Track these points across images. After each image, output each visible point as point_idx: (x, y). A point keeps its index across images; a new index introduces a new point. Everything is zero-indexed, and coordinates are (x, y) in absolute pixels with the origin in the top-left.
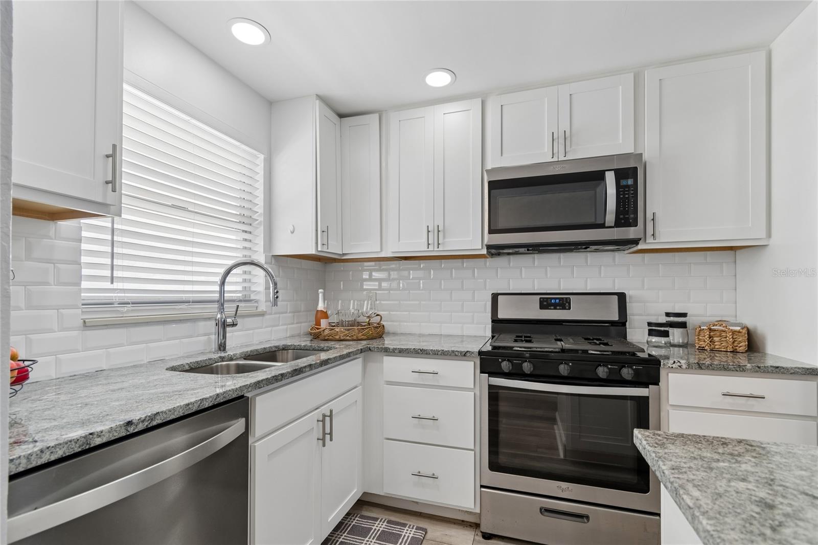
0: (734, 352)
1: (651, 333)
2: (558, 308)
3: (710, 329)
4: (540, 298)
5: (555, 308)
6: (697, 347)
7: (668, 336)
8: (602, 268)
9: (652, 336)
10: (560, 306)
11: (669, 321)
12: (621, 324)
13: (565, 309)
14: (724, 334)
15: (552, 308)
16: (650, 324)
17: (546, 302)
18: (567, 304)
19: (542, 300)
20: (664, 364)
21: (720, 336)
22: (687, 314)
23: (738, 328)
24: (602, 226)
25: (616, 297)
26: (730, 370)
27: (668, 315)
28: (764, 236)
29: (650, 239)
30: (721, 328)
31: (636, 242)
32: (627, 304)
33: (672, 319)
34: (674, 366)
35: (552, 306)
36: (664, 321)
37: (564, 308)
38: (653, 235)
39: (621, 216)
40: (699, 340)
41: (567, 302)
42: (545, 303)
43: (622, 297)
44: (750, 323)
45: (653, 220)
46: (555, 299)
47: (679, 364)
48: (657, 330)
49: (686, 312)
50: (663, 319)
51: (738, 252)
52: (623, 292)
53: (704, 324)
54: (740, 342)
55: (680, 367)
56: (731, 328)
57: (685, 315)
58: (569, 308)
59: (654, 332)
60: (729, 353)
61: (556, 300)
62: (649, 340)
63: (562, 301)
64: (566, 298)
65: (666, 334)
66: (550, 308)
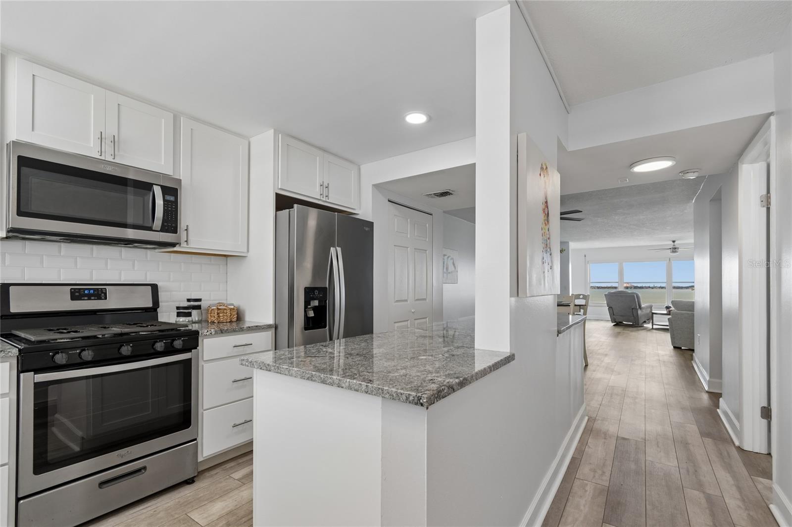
0: (231, 322)
1: (179, 315)
2: (93, 298)
3: (218, 309)
4: (71, 289)
5: (89, 299)
6: (210, 322)
7: (191, 316)
8: (136, 262)
9: (180, 317)
10: (95, 297)
11: (190, 305)
12: (153, 310)
13: (101, 299)
14: (225, 311)
15: (86, 298)
16: (178, 308)
17: (78, 292)
18: (103, 295)
19: (73, 290)
20: (201, 334)
21: (223, 312)
22: (201, 299)
23: (232, 307)
24: (150, 229)
25: (150, 287)
26: (236, 331)
27: (189, 300)
28: (246, 251)
29: (184, 244)
30: (224, 307)
31: (173, 245)
32: (159, 293)
33: (192, 303)
34: (207, 334)
35: (86, 297)
36: (186, 305)
37: (99, 298)
38: (187, 241)
39: (166, 224)
40: (211, 316)
41: (102, 293)
42: (77, 294)
43: (155, 288)
44: (236, 303)
45: (187, 230)
46: (89, 289)
47: (210, 332)
48: (183, 312)
49: (200, 298)
50: (186, 304)
51: (228, 258)
52: (156, 283)
53: (214, 305)
54: (234, 315)
55: (211, 333)
56: (229, 307)
57: (199, 300)
58: (106, 298)
59: (182, 314)
60: (228, 323)
61: (89, 291)
62: (178, 320)
63: (98, 292)
64: (102, 289)
65: (189, 315)
66: (83, 298)
